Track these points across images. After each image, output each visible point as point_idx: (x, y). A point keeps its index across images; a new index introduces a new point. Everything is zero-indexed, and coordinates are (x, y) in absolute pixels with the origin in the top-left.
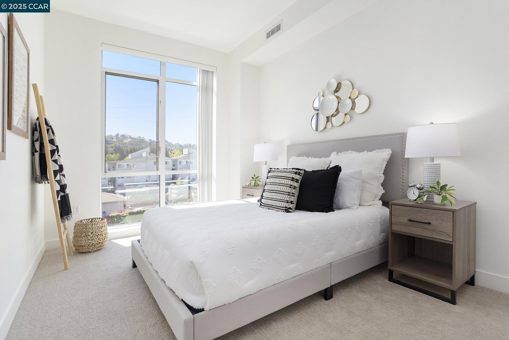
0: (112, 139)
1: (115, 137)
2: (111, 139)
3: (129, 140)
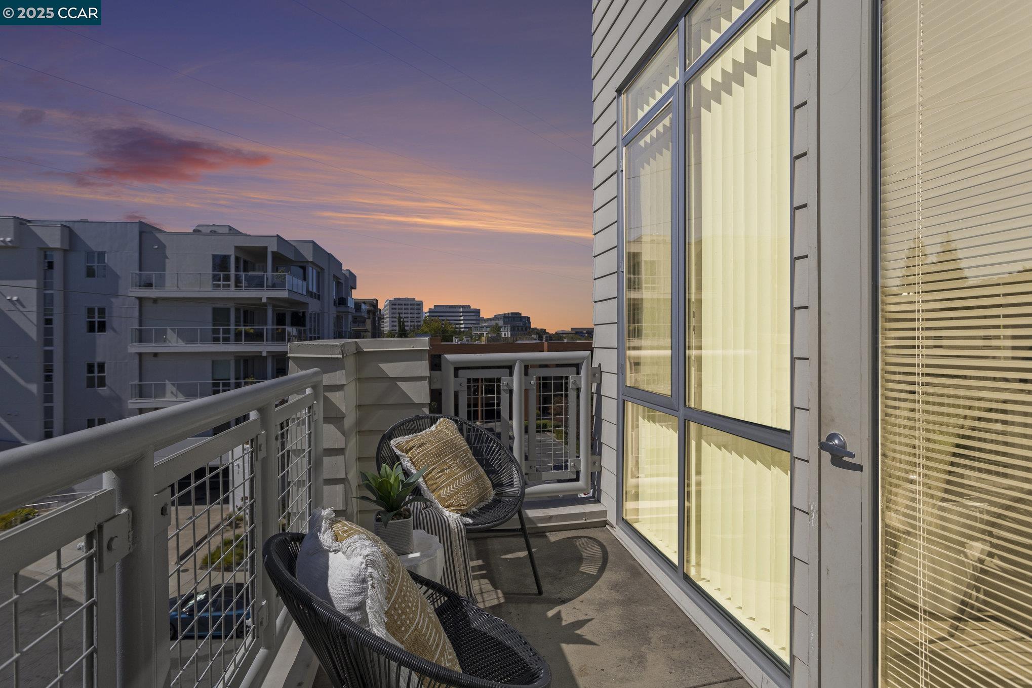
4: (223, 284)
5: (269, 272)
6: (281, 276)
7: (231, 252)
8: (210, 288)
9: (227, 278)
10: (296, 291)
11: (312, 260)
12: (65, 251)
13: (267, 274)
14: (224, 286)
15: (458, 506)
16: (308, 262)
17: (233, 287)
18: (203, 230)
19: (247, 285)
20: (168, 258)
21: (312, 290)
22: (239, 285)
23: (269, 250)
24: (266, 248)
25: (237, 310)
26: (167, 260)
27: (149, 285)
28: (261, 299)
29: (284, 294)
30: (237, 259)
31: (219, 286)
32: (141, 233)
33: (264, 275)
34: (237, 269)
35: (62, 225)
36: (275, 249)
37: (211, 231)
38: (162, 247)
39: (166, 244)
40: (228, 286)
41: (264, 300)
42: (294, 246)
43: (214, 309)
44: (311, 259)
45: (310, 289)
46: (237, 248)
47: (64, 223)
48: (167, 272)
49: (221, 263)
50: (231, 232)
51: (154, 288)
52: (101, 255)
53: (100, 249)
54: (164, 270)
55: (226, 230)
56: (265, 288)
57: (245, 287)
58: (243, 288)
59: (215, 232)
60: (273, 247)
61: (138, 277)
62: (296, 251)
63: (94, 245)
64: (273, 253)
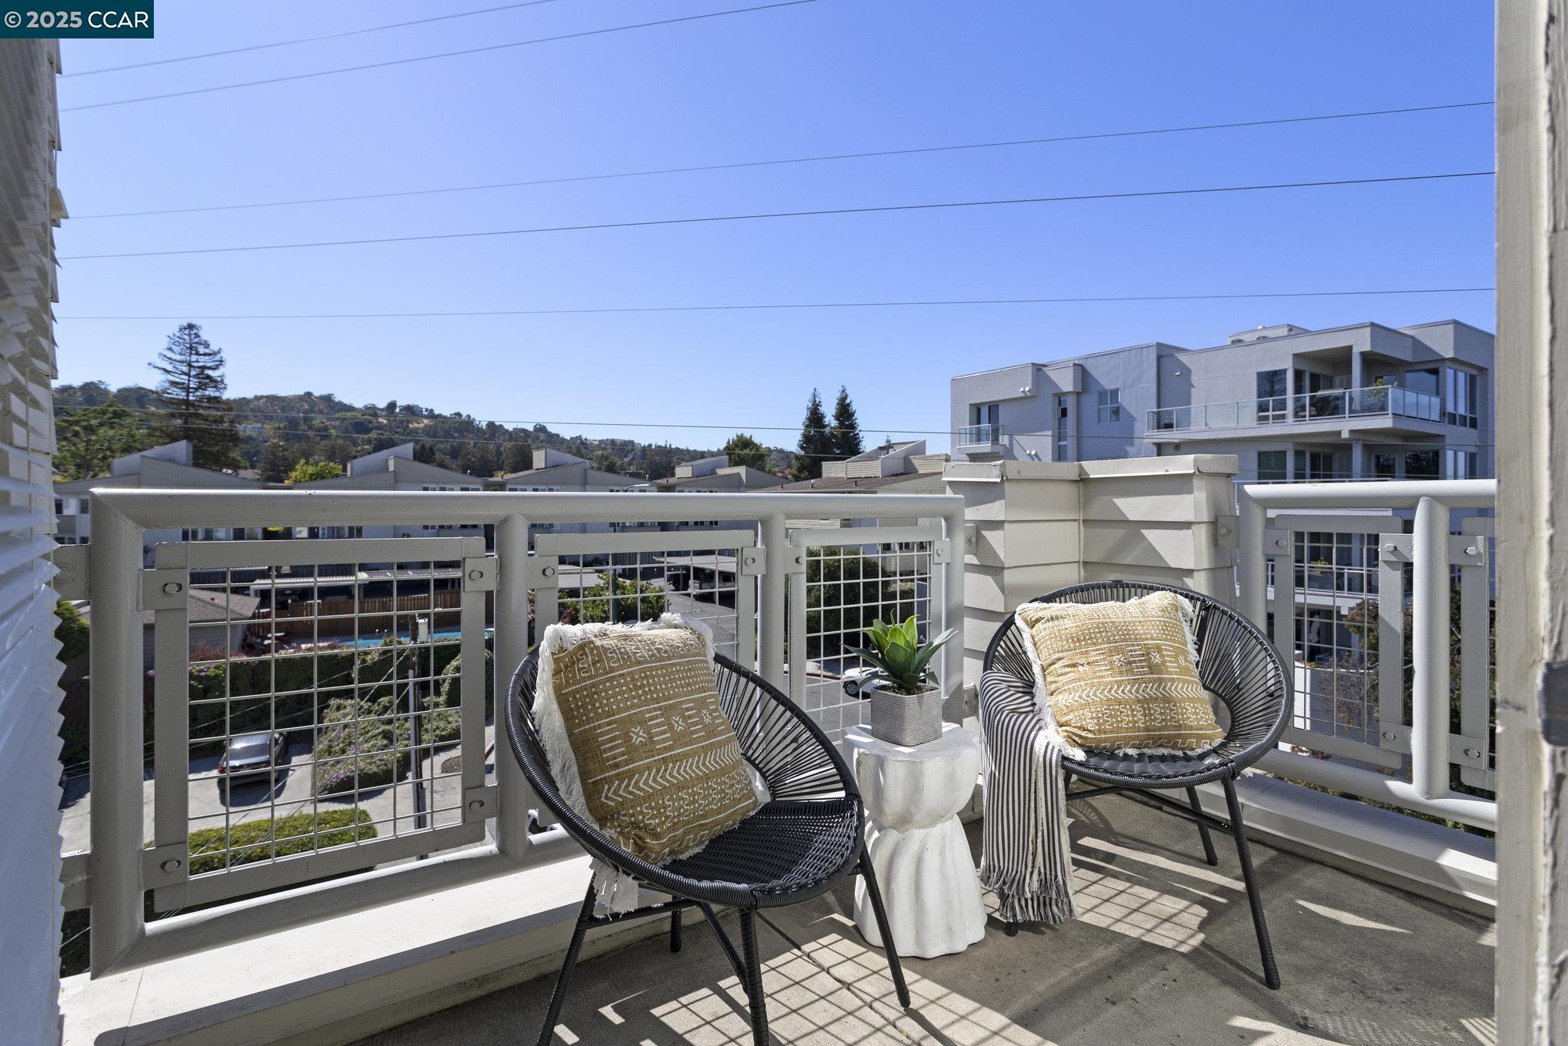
0: (376, 415)
1: (384, 413)
2: (370, 418)
3: (426, 421)
4: (1273, 416)
5: (1356, 388)
6: (1379, 392)
7: (1287, 364)
8: (1255, 423)
9: (1282, 405)
10: (1414, 414)
11: (1452, 356)
12: (1078, 393)
13: (1350, 393)
14: (1275, 417)
15: (1079, 728)
16: (1444, 360)
17: (1290, 419)
18: (1247, 338)
19: (1315, 413)
20: (1193, 387)
21: (1455, 409)
22: (1301, 414)
23: (1356, 351)
24: (1350, 348)
25: (1299, 454)
26: (1192, 389)
27: (1169, 426)
28: (1339, 433)
29: (1385, 422)
30: (1298, 375)
31: (1266, 418)
32: (1159, 358)
33: (1345, 393)
34: (1298, 389)
35: (1074, 364)
36: (1367, 348)
37: (1259, 338)
38: (1187, 372)
39: (1191, 368)
40: (1283, 417)
41: (1345, 435)
42: (1412, 337)
43: (1260, 454)
44: (1449, 353)
45: (1450, 408)
46: (1296, 356)
47: (1076, 362)
48: (1194, 405)
49: (1270, 383)
50: (1293, 333)
51: (1174, 429)
52: (1115, 393)
53: (1113, 387)
54: (1189, 403)
55: (1284, 331)
56: (1347, 415)
57: (1310, 416)
58: (1307, 418)
59: (1264, 337)
60: (1362, 343)
61: (1155, 416)
62: (1416, 343)
63: (1107, 382)
64: (1363, 355)
